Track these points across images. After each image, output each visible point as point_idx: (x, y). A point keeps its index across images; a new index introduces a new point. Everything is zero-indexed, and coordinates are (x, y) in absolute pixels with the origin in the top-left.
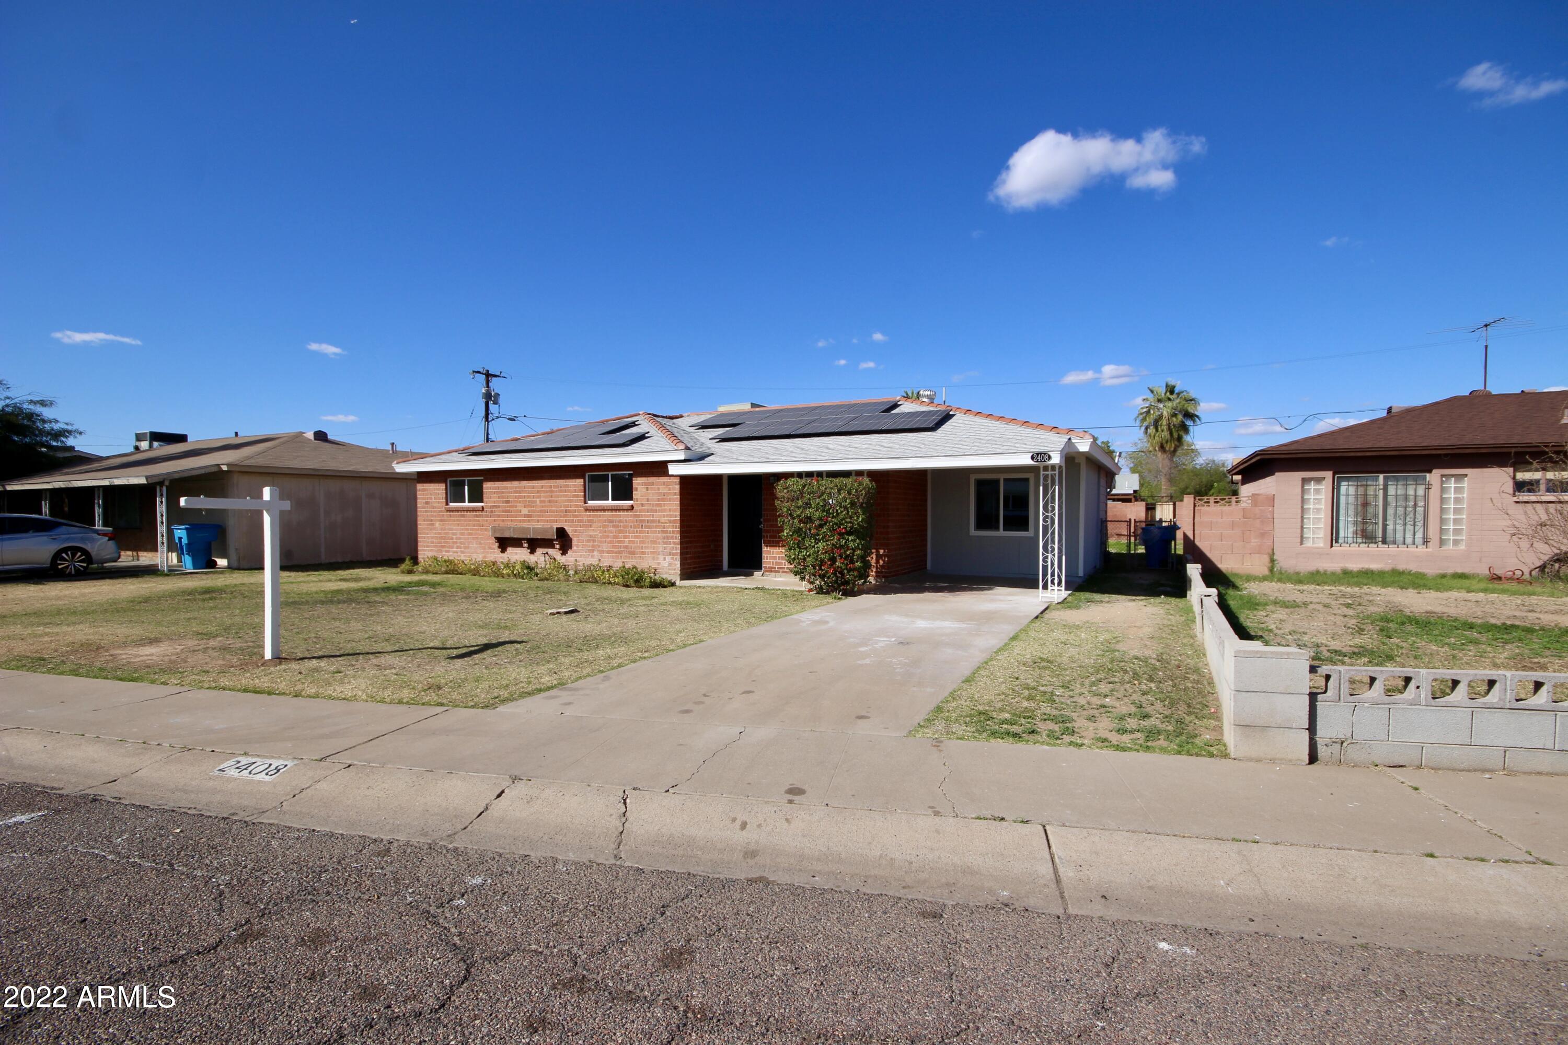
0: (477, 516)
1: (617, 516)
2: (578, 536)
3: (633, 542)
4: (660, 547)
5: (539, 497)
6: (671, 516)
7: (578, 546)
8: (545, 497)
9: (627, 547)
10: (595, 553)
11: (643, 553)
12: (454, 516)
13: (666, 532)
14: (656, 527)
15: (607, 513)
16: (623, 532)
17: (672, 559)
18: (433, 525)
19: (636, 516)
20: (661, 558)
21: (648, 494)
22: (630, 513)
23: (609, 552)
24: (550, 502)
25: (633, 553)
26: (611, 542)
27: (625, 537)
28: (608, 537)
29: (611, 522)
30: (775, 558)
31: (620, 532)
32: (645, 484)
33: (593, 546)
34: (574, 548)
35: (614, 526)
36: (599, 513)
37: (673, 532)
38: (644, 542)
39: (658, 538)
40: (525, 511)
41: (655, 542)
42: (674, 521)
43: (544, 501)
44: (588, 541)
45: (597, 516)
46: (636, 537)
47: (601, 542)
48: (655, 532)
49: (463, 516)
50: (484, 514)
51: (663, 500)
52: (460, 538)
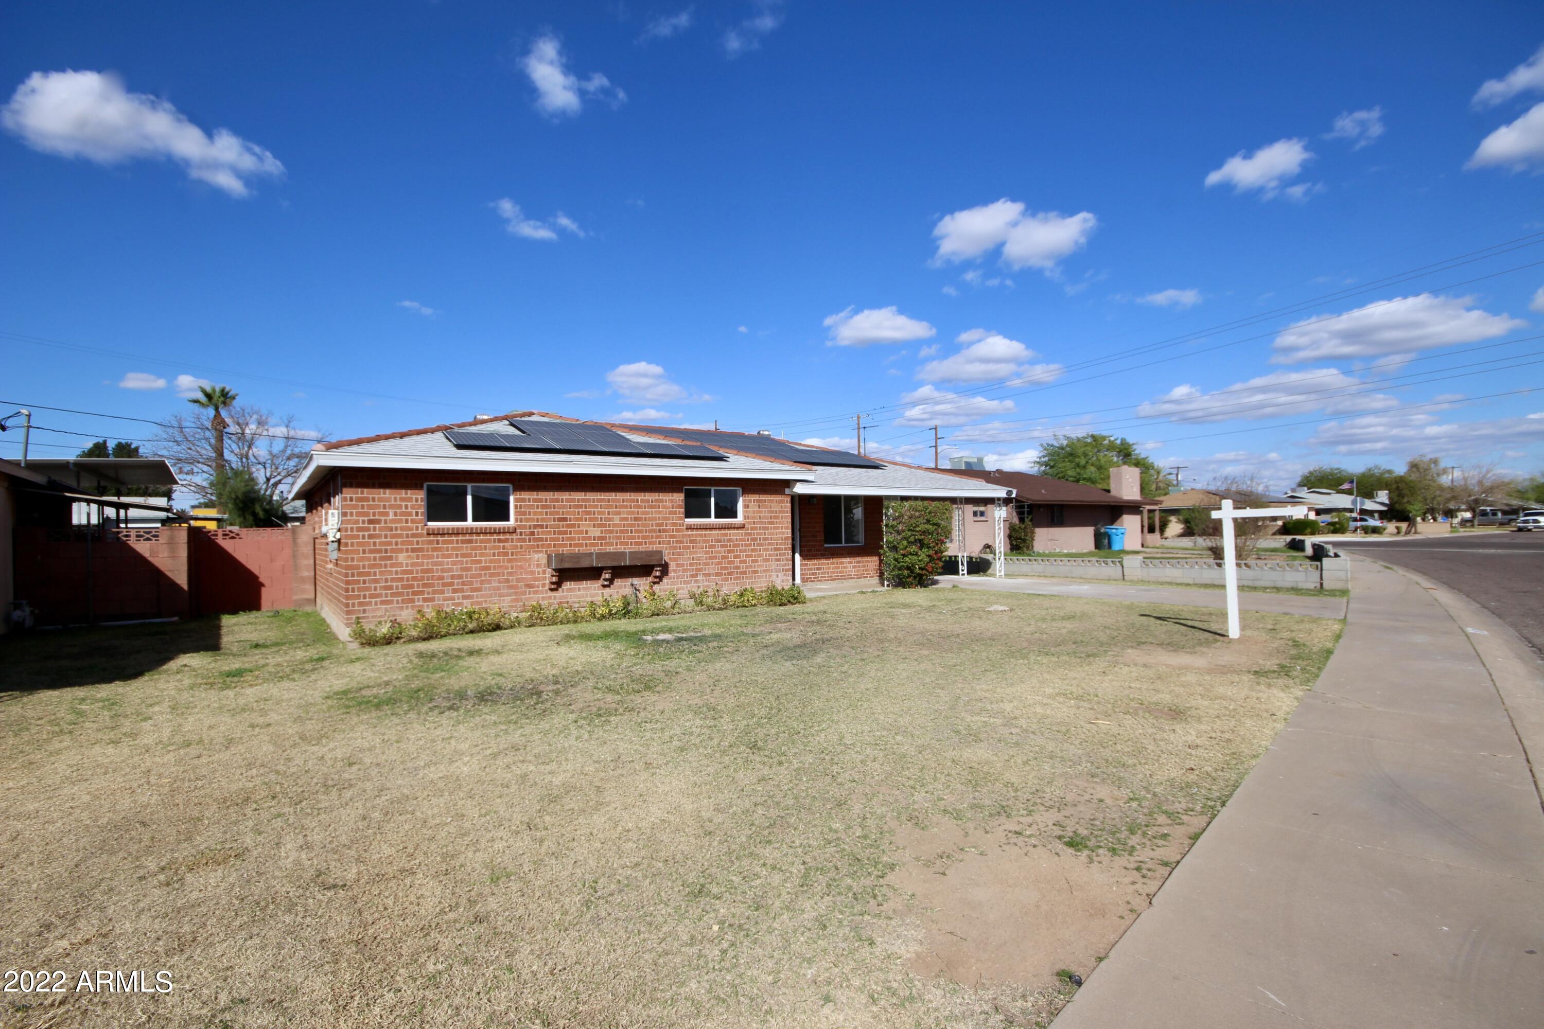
0: (500, 541)
1: (726, 535)
2: (675, 560)
3: (745, 562)
4: (773, 565)
5: (619, 513)
6: (783, 533)
7: (675, 571)
8: (628, 513)
9: (738, 568)
10: (700, 578)
11: (755, 572)
12: (451, 542)
13: (778, 549)
14: (769, 544)
15: (714, 532)
16: (732, 551)
17: (785, 575)
18: (390, 558)
19: (747, 534)
20: (774, 574)
21: (760, 512)
22: (740, 531)
23: (717, 574)
24: (636, 519)
25: (745, 573)
26: (719, 563)
27: (736, 557)
28: (715, 557)
29: (720, 541)
30: (811, 569)
31: (729, 551)
32: (759, 501)
33: (697, 570)
34: (671, 574)
35: (722, 546)
36: (704, 532)
37: (786, 549)
38: (756, 561)
39: (770, 555)
40: (596, 532)
41: (767, 560)
42: (786, 538)
43: (626, 519)
44: (691, 565)
45: (701, 535)
46: (747, 556)
47: (706, 564)
48: (767, 550)
49: (470, 541)
50: (514, 536)
51: (775, 517)
52: (460, 577)
